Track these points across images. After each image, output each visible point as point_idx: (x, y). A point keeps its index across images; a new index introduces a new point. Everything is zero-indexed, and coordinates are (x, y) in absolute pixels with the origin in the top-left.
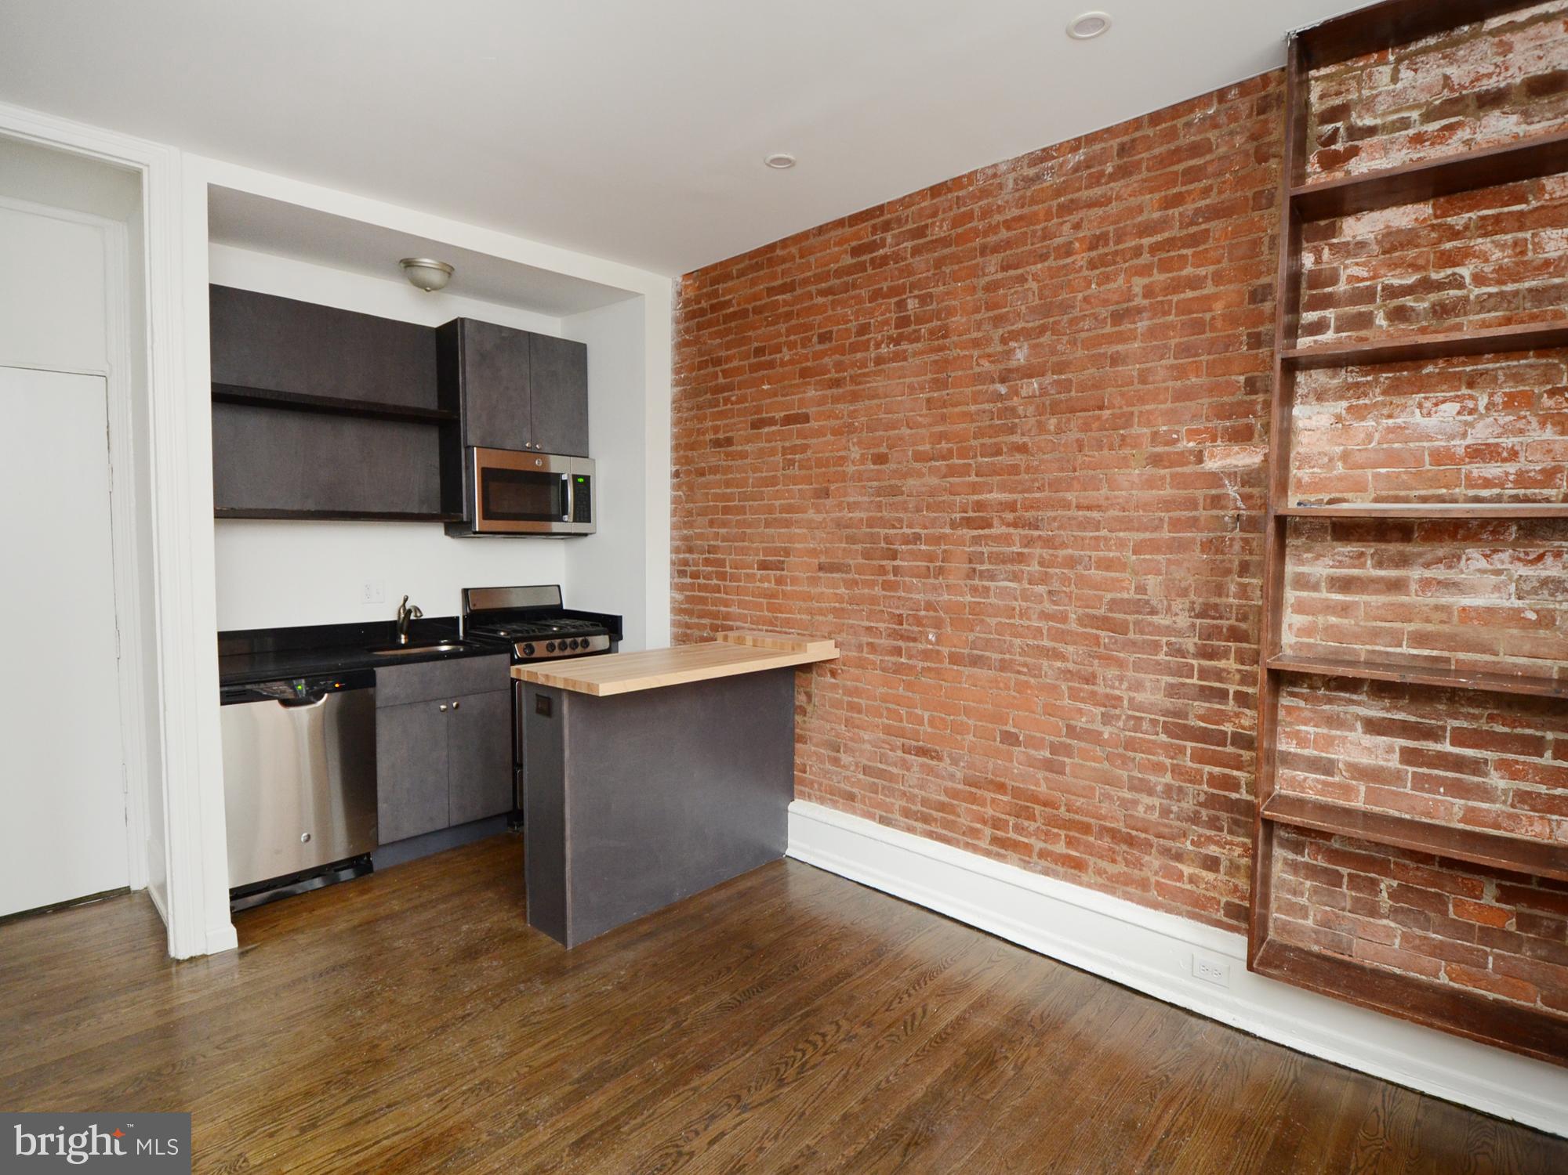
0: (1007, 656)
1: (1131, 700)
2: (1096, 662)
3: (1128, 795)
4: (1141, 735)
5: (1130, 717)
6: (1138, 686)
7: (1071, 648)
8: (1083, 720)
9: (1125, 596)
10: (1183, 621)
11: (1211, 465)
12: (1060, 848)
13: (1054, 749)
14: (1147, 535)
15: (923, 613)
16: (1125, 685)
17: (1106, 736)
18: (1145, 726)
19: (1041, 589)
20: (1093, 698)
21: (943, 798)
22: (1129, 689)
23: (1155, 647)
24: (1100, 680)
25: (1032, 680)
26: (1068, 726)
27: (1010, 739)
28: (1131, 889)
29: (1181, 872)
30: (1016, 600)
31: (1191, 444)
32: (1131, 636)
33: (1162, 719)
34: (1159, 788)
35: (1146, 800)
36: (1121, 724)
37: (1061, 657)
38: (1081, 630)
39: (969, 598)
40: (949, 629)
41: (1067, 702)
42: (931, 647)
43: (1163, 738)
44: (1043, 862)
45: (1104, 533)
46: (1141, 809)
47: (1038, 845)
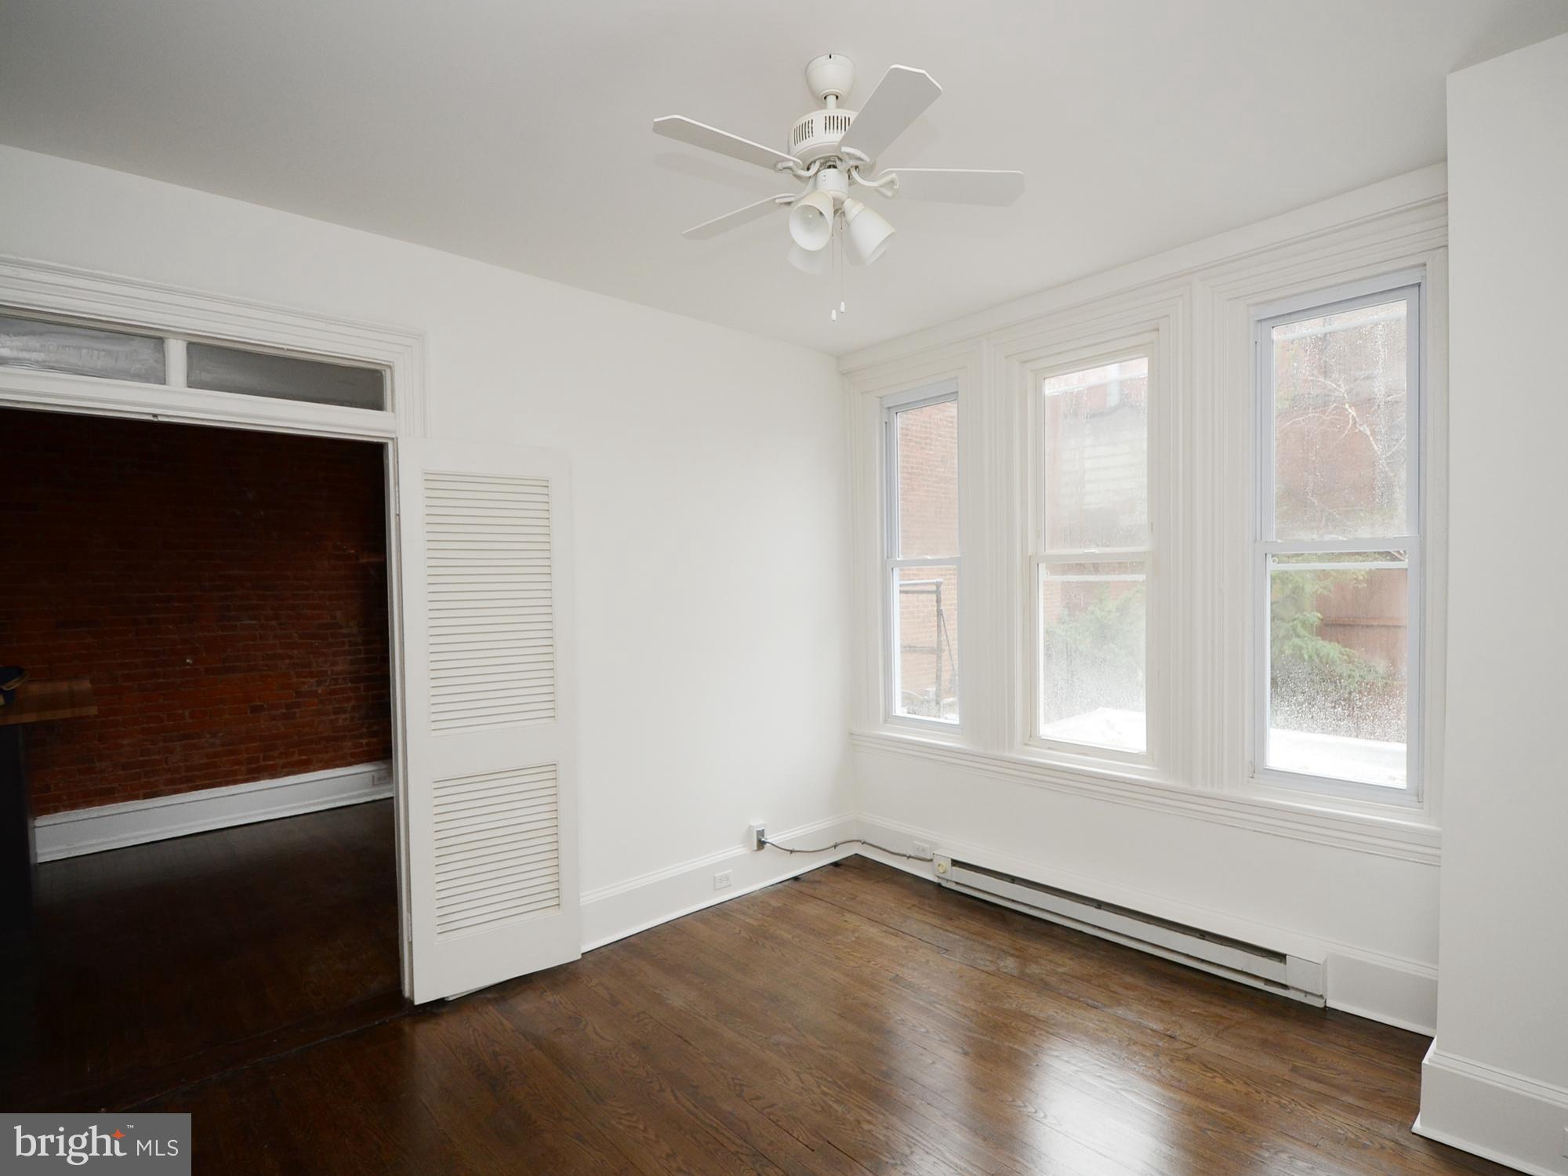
0: (252, 663)
1: (332, 671)
2: (311, 656)
3: (333, 717)
4: (338, 686)
5: (333, 679)
6: (334, 664)
7: (295, 652)
8: (306, 686)
9: (325, 621)
10: (355, 630)
11: (363, 561)
12: (296, 758)
13: (288, 706)
14: (334, 592)
15: (179, 647)
16: (329, 664)
17: (320, 691)
18: (340, 681)
19: (274, 623)
20: (311, 675)
21: (205, 761)
22: (332, 665)
23: (343, 644)
24: (314, 665)
25: (271, 673)
26: (296, 692)
27: (256, 710)
28: (338, 762)
29: (362, 743)
30: (257, 630)
31: (353, 551)
32: (330, 640)
33: (349, 676)
34: (349, 709)
35: (344, 716)
36: (327, 684)
37: (291, 657)
38: (301, 641)
39: (220, 633)
40: (204, 655)
41: (295, 680)
42: (189, 667)
43: (350, 685)
44: (285, 770)
45: (311, 592)
46: (340, 721)
47: (281, 762)
